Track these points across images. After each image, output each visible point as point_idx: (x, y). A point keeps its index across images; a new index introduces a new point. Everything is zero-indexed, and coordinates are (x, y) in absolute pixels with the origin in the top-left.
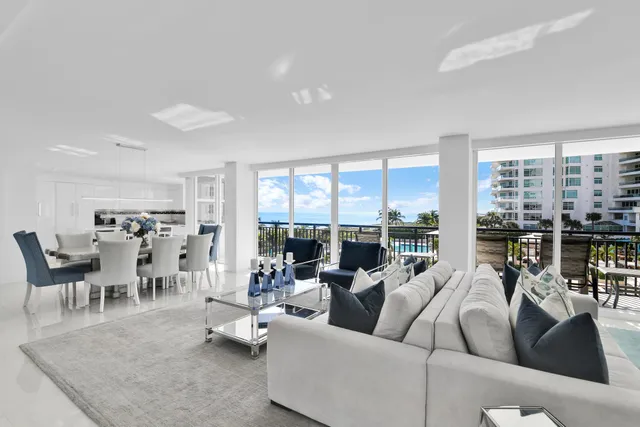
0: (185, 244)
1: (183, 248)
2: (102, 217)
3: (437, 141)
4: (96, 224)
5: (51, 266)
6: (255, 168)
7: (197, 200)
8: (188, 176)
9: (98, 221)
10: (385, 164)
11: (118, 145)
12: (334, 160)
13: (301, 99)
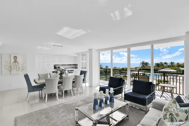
0: (74, 78)
1: (73, 79)
2: (56, 66)
3: (184, 34)
4: (54, 69)
5: (33, 85)
6: (99, 51)
7: (81, 61)
8: (78, 54)
9: (55, 68)
10: (152, 46)
11: (54, 45)
12: (128, 47)
13: (115, 17)
